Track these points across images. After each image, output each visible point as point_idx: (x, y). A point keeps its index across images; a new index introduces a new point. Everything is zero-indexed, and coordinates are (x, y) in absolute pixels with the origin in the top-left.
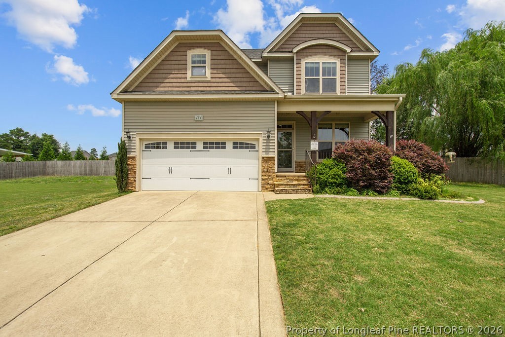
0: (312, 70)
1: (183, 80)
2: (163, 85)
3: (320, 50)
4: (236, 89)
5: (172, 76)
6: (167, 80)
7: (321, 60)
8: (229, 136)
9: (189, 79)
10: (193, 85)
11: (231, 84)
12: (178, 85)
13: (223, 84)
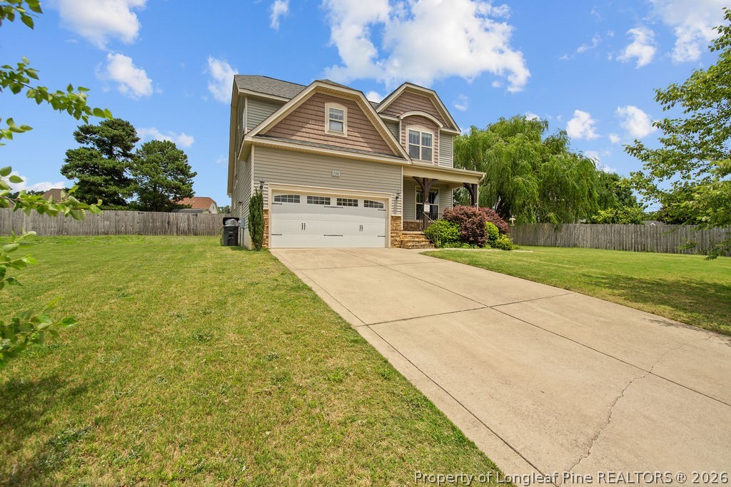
0: (414, 138)
1: (320, 133)
2: (299, 134)
3: (420, 121)
4: (370, 150)
5: (308, 126)
6: (304, 130)
7: (421, 130)
8: (361, 195)
9: (326, 133)
10: (331, 139)
11: (366, 145)
12: (315, 136)
13: (359, 143)
